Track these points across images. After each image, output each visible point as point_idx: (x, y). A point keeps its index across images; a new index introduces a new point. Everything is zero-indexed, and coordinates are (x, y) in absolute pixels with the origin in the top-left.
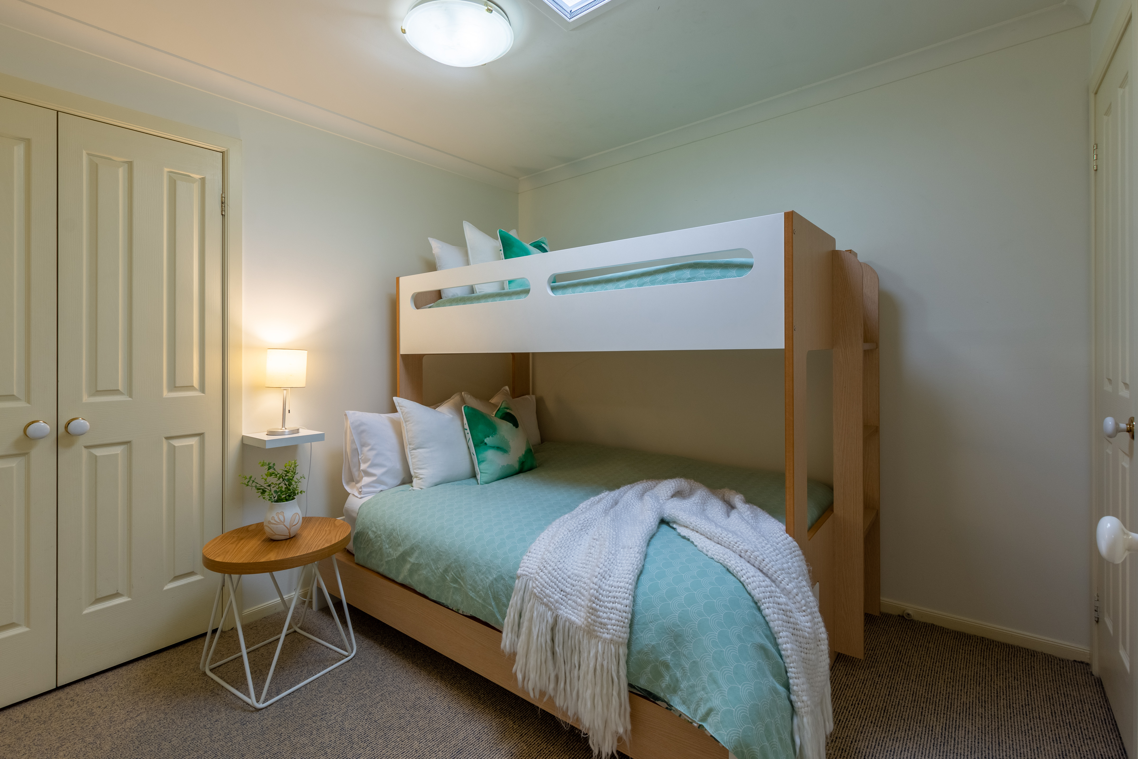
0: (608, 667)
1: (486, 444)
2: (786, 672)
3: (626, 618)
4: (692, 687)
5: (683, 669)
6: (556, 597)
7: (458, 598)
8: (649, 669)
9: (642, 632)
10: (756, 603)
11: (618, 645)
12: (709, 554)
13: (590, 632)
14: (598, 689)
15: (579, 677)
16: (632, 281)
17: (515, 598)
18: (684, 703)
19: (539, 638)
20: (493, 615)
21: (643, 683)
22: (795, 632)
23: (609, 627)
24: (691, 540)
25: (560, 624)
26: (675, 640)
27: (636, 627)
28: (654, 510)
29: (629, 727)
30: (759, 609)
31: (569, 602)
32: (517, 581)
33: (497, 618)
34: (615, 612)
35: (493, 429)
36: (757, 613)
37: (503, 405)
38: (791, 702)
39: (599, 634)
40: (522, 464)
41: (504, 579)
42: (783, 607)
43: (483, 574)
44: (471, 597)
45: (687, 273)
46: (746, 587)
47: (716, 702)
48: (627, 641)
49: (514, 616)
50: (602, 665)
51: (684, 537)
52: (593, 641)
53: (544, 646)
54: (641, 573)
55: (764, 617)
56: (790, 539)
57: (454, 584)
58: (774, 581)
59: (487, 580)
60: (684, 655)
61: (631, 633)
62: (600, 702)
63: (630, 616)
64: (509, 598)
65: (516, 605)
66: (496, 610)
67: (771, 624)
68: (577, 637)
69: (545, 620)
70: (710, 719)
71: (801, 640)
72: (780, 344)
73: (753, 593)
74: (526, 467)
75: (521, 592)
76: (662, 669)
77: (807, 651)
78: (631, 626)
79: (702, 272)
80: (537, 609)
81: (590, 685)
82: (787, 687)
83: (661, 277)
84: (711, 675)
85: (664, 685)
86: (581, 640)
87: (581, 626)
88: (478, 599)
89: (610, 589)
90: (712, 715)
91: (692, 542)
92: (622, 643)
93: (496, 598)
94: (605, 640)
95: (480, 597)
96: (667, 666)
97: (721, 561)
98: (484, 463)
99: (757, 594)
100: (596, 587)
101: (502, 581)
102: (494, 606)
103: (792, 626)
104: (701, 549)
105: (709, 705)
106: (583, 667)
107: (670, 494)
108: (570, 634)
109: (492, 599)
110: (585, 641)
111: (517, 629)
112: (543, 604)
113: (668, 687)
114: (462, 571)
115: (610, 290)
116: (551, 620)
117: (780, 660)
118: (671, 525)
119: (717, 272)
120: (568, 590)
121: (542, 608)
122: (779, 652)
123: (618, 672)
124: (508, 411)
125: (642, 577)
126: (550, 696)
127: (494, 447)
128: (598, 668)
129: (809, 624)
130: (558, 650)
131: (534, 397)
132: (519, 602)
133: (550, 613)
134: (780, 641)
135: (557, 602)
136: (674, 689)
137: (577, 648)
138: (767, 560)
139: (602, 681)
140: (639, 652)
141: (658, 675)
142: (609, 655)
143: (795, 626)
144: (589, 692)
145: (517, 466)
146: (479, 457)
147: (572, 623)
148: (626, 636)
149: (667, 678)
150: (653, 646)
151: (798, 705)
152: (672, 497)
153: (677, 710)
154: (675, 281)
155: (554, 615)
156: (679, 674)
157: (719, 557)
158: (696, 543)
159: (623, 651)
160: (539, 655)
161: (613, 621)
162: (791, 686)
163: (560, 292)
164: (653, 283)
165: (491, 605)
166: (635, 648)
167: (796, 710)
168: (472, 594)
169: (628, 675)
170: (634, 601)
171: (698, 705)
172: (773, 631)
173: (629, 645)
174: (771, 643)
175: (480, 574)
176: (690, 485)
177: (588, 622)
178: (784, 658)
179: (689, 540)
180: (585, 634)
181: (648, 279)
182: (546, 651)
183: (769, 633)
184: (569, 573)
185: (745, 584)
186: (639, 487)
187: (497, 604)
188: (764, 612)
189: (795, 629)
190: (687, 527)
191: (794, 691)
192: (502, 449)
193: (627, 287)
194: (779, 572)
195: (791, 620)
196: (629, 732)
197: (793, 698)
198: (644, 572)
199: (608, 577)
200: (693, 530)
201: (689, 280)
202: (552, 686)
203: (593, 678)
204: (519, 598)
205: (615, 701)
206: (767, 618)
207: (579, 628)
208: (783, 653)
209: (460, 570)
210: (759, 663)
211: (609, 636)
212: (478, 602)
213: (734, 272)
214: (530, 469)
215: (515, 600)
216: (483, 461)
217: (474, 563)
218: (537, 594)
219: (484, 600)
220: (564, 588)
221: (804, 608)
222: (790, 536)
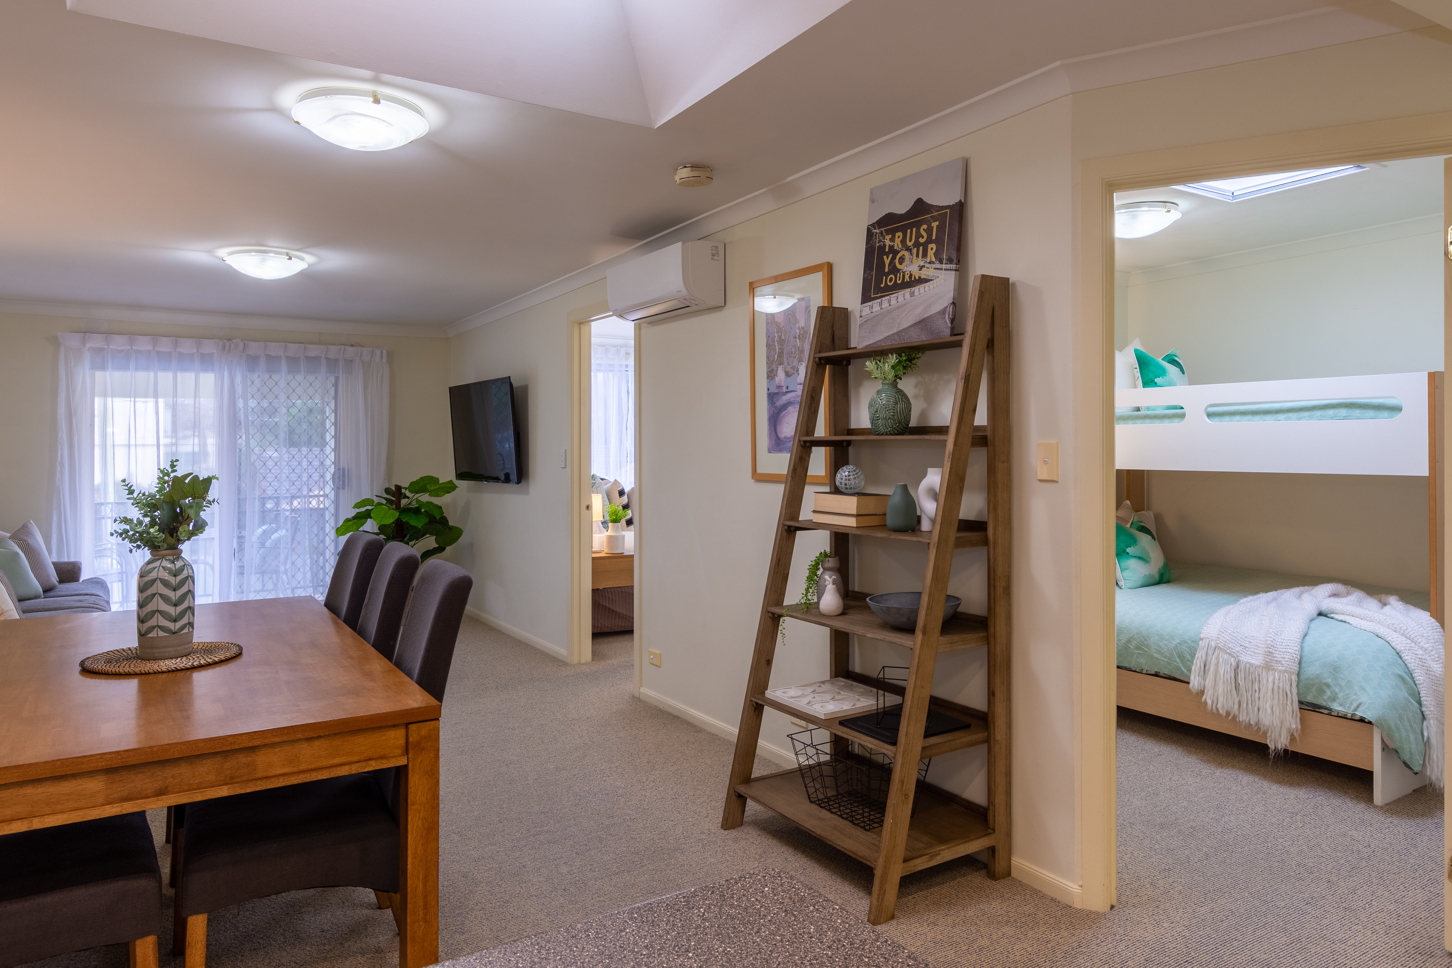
0: (1283, 687)
1: (1128, 553)
2: (1419, 694)
3: (1296, 658)
4: (1348, 694)
5: (1340, 686)
6: (1237, 649)
7: (1142, 660)
8: (1314, 689)
9: (1309, 667)
10: (1398, 654)
11: (1292, 673)
12: (1363, 628)
13: (1268, 667)
14: (1276, 701)
15: (1259, 698)
16: (1290, 415)
17: (1200, 653)
18: (1341, 705)
19: (1225, 675)
20: (1179, 668)
21: (1310, 698)
22: (1428, 672)
23: (1283, 662)
24: (1347, 621)
25: (1242, 666)
26: (1334, 671)
27: (1303, 665)
28: (1314, 603)
29: (1299, 727)
30: (1401, 657)
31: (1248, 652)
32: (1200, 642)
33: (1183, 671)
34: (1288, 654)
35: (1134, 541)
36: (1399, 659)
37: (1135, 518)
38: (1422, 712)
39: (1275, 667)
40: (1162, 575)
41: (1187, 643)
42: (1420, 656)
43: (1166, 641)
44: (1156, 658)
45: (1343, 412)
46: (1391, 643)
47: (1364, 698)
48: (1297, 672)
49: (1200, 666)
50: (1279, 687)
51: (1341, 621)
52: (1271, 673)
53: (1229, 680)
54: (1306, 635)
55: (1404, 662)
56: (1433, 620)
57: (1137, 650)
58: (1412, 642)
59: (1171, 645)
60: (1342, 678)
61: (1300, 668)
62: (1278, 709)
63: (1299, 657)
64: (1193, 656)
65: (1202, 657)
66: (1181, 665)
67: (1409, 665)
68: (1256, 672)
69: (1230, 664)
70: (1359, 709)
71: (1433, 677)
72: (1426, 473)
73: (1396, 647)
74: (1165, 579)
75: (1205, 649)
76: (1325, 688)
77: (1438, 685)
78: (1300, 663)
79: (1357, 412)
80: (1222, 657)
81: (1269, 699)
82: (1420, 703)
83: (1318, 413)
84: (1361, 686)
85: (1326, 698)
86: (1261, 674)
87: (1260, 665)
88: (1163, 659)
89: (1282, 641)
90: (1361, 706)
91: (1349, 623)
92: (1293, 673)
93: (1181, 656)
94: (1280, 671)
95: (1165, 657)
96: (1328, 686)
97: (1372, 631)
98: (1127, 571)
99: (1398, 647)
100: (1272, 639)
101: (1185, 644)
102: (1179, 662)
103: (1426, 668)
104: (1355, 626)
105: (1358, 702)
106: (1263, 690)
107: (1327, 594)
108: (1251, 672)
109: (1176, 657)
110: (1264, 674)
111: (1203, 674)
112: (1227, 653)
113: (1329, 698)
114: (1146, 640)
115: (1269, 421)
116: (1234, 664)
117: (1414, 686)
118: (1329, 615)
119: (1371, 413)
120: (1246, 645)
121: (1226, 656)
122: (1414, 682)
123: (1291, 691)
124: (1143, 524)
125: (1307, 638)
126: (1234, 715)
127: (1136, 557)
128: (1276, 687)
129: (1440, 669)
130: (1241, 682)
131: (1151, 513)
132: (1204, 656)
133: (1232, 659)
134: (1415, 675)
135: (1238, 652)
136: (1334, 699)
137: (1257, 679)
138: (1410, 629)
139: (1279, 696)
140: (1306, 679)
141: (1321, 691)
142: (1284, 679)
143: (1428, 669)
144: (1269, 704)
145: (1157, 577)
146: (1122, 565)
147: (1251, 665)
148: (1297, 669)
149: (1329, 693)
150: (1318, 674)
151: (1427, 713)
152: (1330, 597)
153: (1336, 710)
154: (1332, 418)
155: (1237, 660)
156: (1337, 690)
157: (1370, 629)
158: (1351, 623)
159: (1294, 678)
160: (1226, 686)
161: (1287, 659)
162: (1422, 702)
163: (1217, 419)
164: (1311, 418)
165: (1176, 662)
166: (1302, 678)
167: (1426, 716)
168: (1156, 656)
169: (1298, 694)
170: (1302, 648)
171: (1351, 704)
172: (1410, 669)
173: (1298, 675)
174: (1408, 677)
175: (1163, 641)
176: (1347, 590)
177: (1266, 661)
178: (1418, 686)
179: (1345, 622)
180: (1264, 669)
181: (1306, 414)
182: (1231, 683)
183: (1407, 671)
184: (1246, 635)
185: (1390, 642)
186: (1296, 590)
187: (1182, 661)
188: (1404, 659)
189: (1428, 671)
190: (1343, 614)
191: (1424, 705)
192: (1143, 558)
193: (1285, 419)
194: (1419, 637)
195: (1426, 665)
196: (1299, 730)
197: (1424, 709)
198: (1308, 635)
199: (1280, 635)
200: (1349, 615)
201: (1345, 418)
202: (1236, 707)
203: (1272, 695)
204: (1203, 653)
205: (1289, 708)
206: (1406, 662)
207: (1259, 666)
208: (1417, 682)
209: (1143, 639)
210: (1397, 683)
211: (1283, 668)
212: (1163, 660)
213: (1385, 414)
214: (1168, 582)
215: (1200, 655)
216: (1126, 569)
217: (1156, 634)
218: (1222, 647)
219: (1169, 659)
220: (1243, 644)
221: (1437, 659)
222: (1434, 618)
